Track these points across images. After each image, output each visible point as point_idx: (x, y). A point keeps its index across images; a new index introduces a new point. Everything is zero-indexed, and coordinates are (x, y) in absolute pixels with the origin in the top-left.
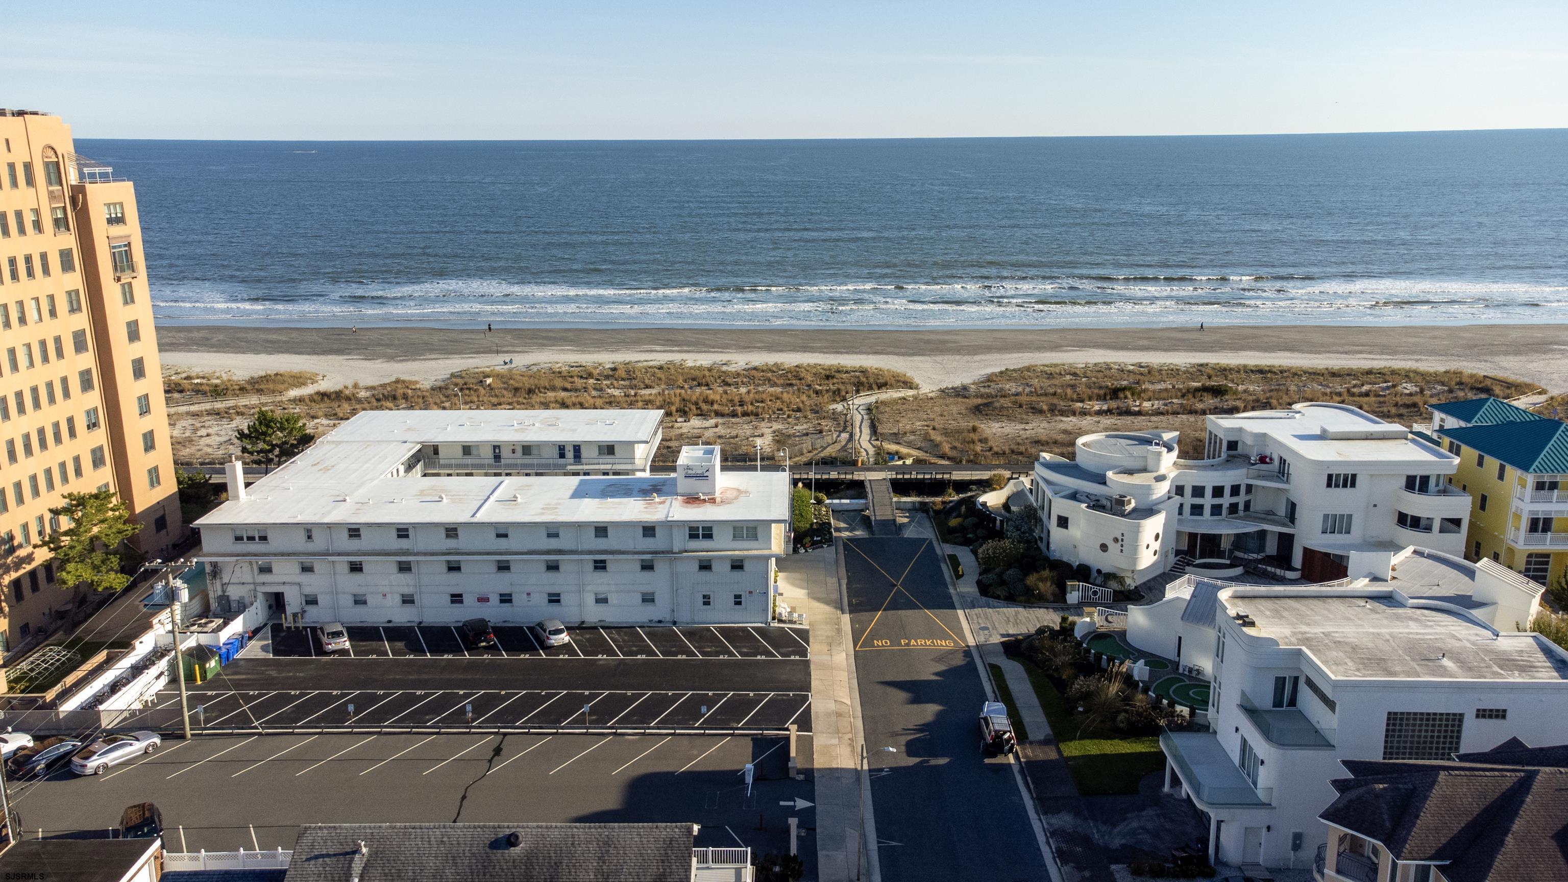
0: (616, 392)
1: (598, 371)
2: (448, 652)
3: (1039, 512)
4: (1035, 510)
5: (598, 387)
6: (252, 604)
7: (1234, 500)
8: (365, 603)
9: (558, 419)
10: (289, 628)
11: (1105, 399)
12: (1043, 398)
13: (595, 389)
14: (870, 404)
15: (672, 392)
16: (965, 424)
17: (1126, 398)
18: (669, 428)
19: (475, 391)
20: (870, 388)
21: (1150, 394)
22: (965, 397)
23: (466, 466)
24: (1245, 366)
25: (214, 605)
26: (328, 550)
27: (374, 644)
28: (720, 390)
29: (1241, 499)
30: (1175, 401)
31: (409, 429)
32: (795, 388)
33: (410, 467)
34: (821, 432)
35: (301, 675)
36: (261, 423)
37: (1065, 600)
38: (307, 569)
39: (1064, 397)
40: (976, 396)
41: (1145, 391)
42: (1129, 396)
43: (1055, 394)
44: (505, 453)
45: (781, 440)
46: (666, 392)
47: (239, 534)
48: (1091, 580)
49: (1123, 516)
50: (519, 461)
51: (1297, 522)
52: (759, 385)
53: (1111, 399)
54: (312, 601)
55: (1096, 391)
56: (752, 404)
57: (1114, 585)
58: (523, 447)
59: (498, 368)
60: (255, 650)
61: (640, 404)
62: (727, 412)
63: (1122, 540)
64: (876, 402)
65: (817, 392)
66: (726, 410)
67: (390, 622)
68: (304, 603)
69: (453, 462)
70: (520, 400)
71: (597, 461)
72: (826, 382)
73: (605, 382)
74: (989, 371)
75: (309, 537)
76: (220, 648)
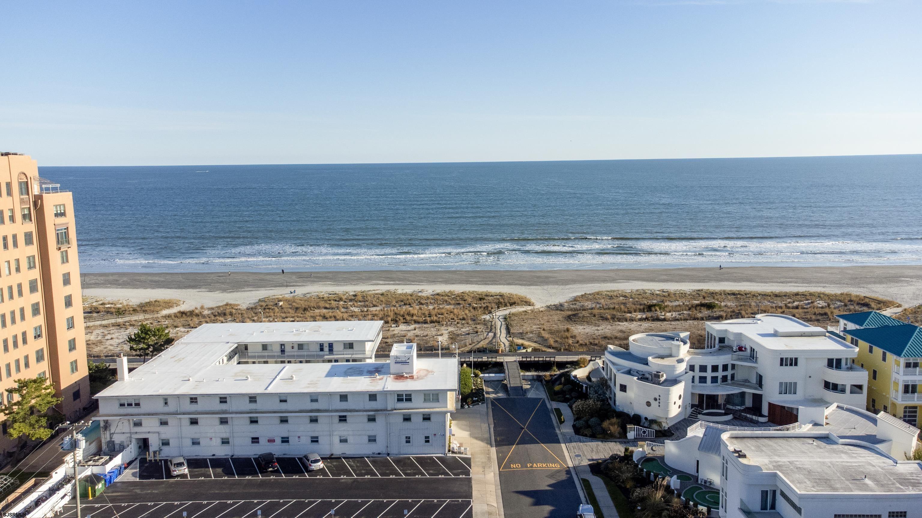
0: (356, 310)
1: (345, 297)
2: (249, 474)
3: (609, 382)
4: (606, 381)
5: (345, 306)
6: (128, 446)
7: (725, 373)
8: (199, 443)
9: (320, 327)
10: (151, 461)
11: (644, 312)
12: (607, 311)
13: (343, 308)
14: (506, 315)
15: (389, 309)
16: (562, 326)
17: (656, 310)
18: (387, 330)
19: (273, 309)
20: (506, 305)
21: (671, 308)
22: (562, 310)
23: (263, 357)
24: (724, 291)
25: (104, 447)
26: (177, 411)
27: (203, 470)
28: (418, 307)
29: (729, 373)
30: (685, 312)
31: (231, 335)
32: (462, 306)
33: (230, 358)
34: (477, 332)
35: (156, 492)
36: (142, 332)
37: (626, 436)
38: (164, 423)
39: (620, 310)
40: (568, 310)
41: (667, 306)
42: (658, 310)
43: (614, 308)
44: (288, 349)
45: (453, 338)
46: (386, 309)
47: (122, 402)
48: (642, 424)
49: (659, 384)
50: (296, 354)
51: (764, 387)
52: (440, 304)
53: (647, 311)
54: (166, 443)
55: (638, 307)
56: (436, 316)
57: (656, 427)
58: (299, 344)
59: (286, 296)
60: (128, 476)
61: (370, 317)
62: (421, 321)
63: (659, 399)
64: (509, 314)
65: (474, 308)
66: (421, 320)
67: (214, 455)
68: (161, 444)
69: (256, 354)
70: (299, 315)
71: (342, 353)
72: (480, 302)
73: (349, 303)
74: (575, 294)
75: (166, 403)
76: (106, 475)
